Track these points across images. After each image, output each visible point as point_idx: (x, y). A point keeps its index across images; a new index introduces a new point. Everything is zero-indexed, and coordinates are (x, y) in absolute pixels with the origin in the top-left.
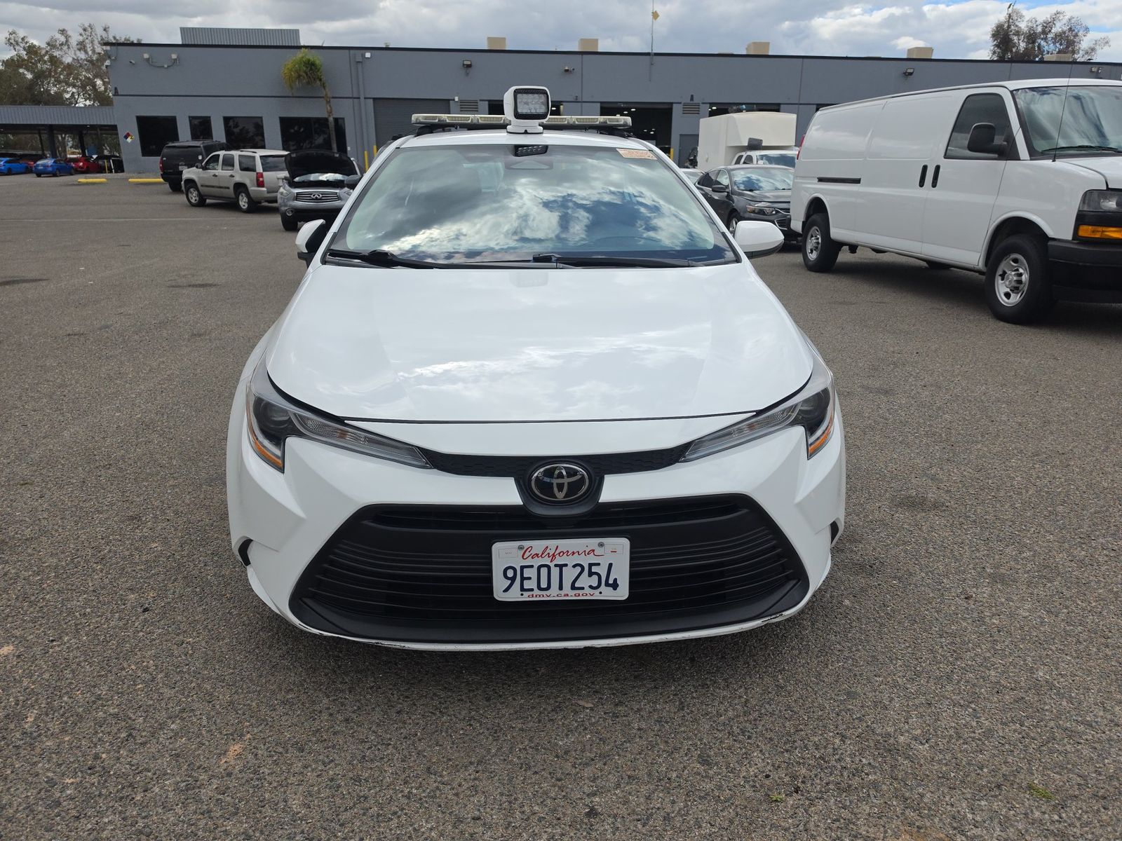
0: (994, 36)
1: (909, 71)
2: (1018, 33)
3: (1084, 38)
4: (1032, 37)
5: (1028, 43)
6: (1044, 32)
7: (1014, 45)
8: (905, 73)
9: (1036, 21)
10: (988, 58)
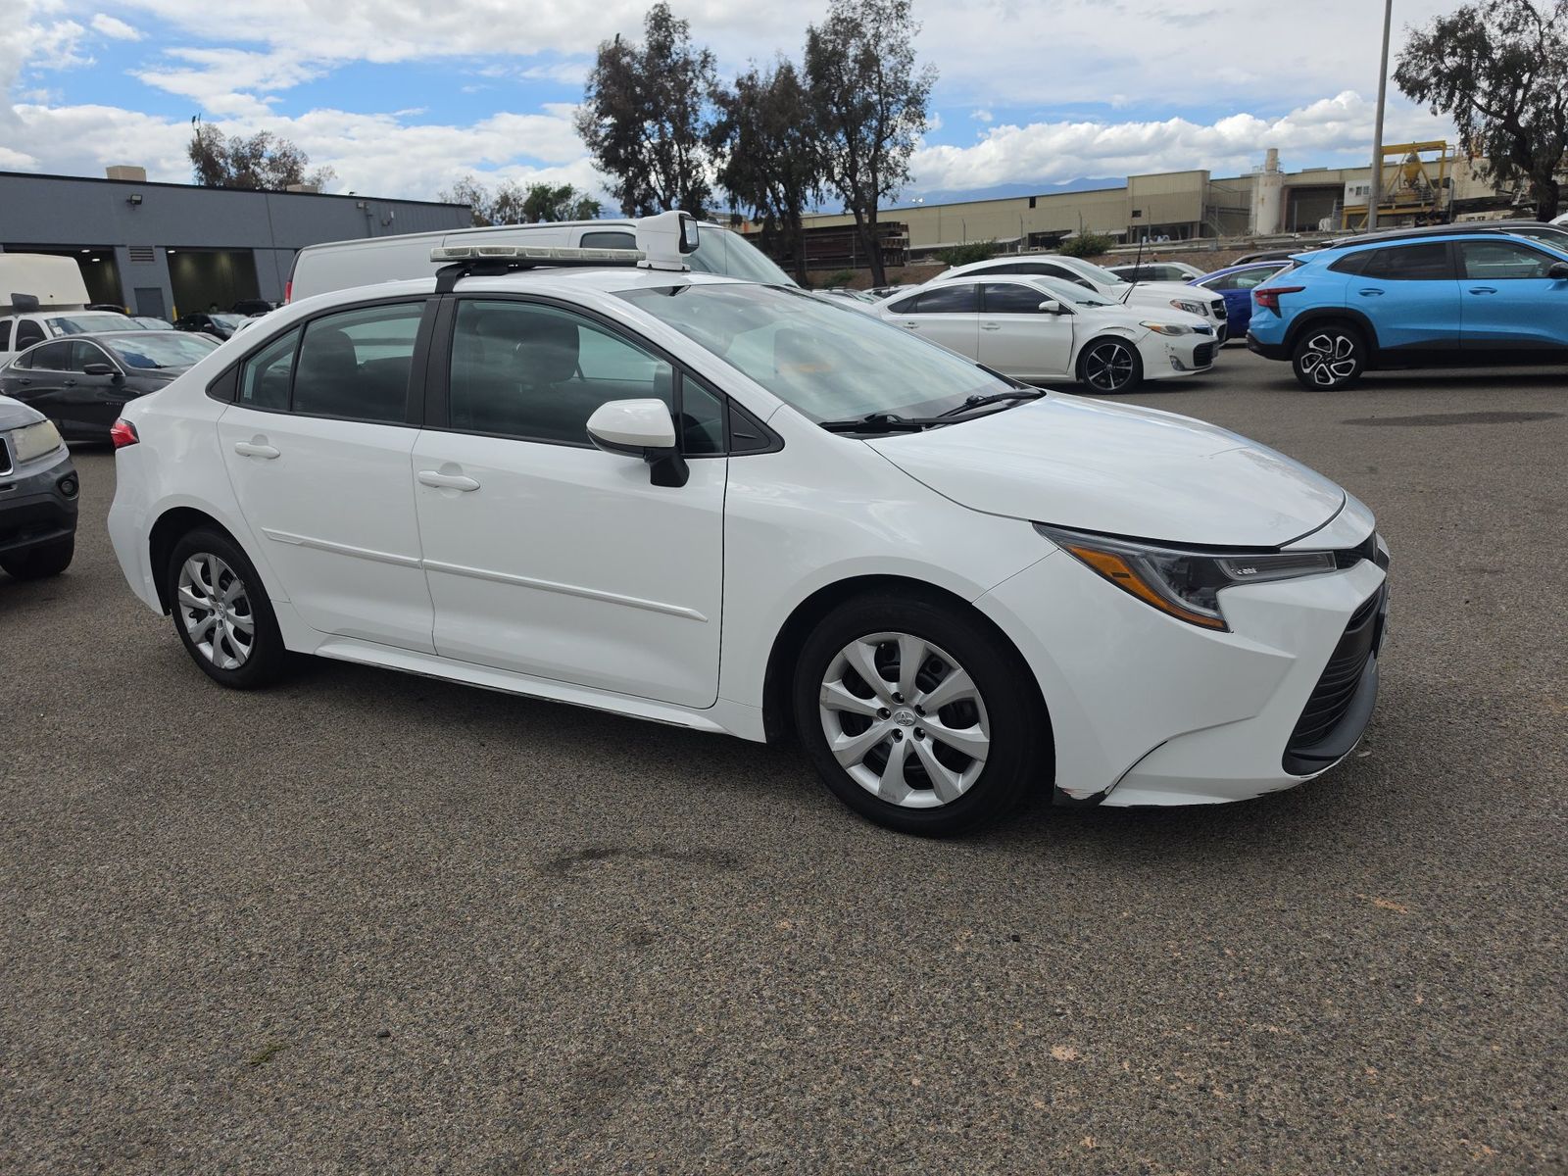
0: (193, 156)
1: (135, 198)
2: (222, 155)
3: (305, 166)
4: (241, 161)
5: (239, 169)
6: (254, 156)
7: (223, 169)
8: (130, 201)
9: (241, 142)
10: (192, 183)
